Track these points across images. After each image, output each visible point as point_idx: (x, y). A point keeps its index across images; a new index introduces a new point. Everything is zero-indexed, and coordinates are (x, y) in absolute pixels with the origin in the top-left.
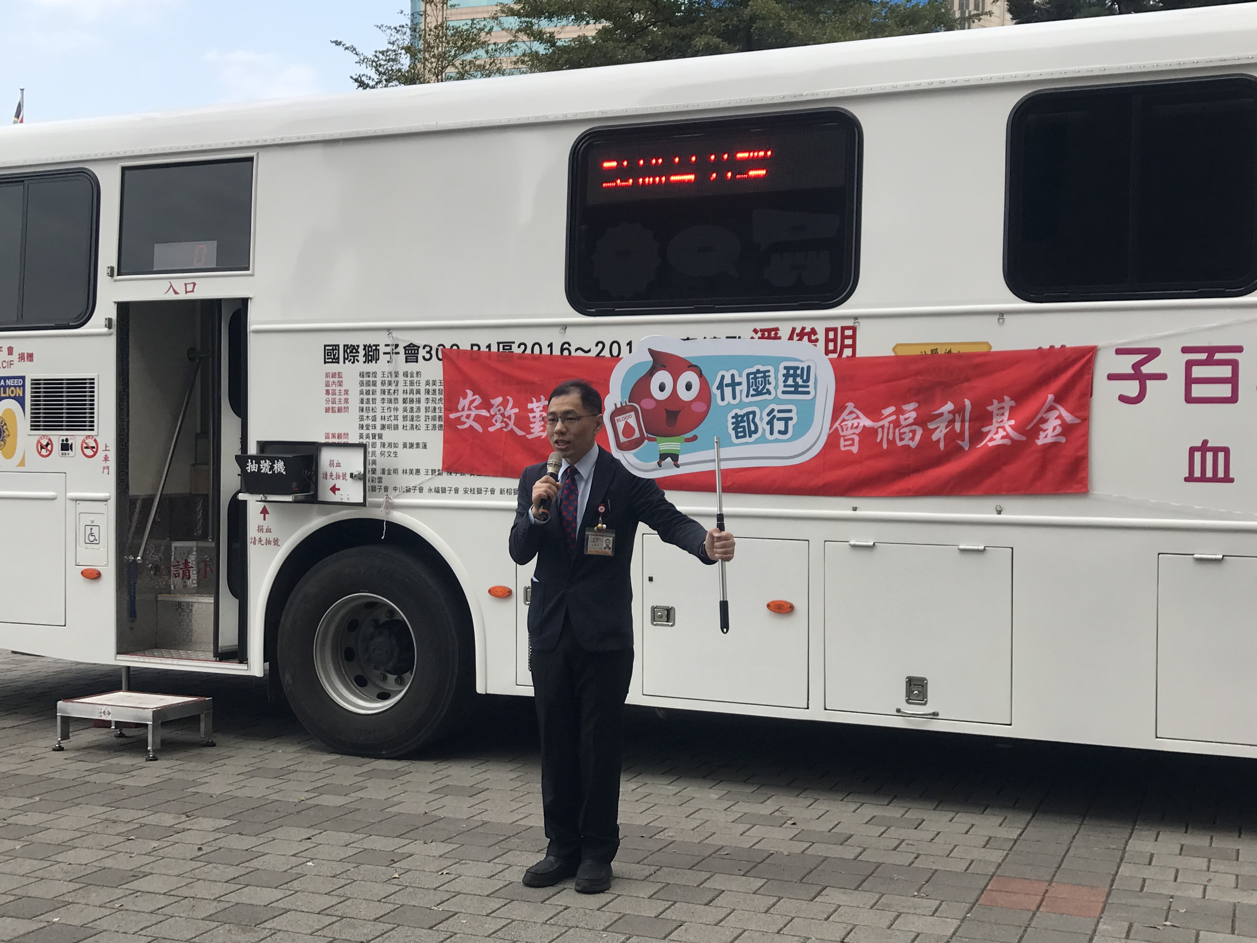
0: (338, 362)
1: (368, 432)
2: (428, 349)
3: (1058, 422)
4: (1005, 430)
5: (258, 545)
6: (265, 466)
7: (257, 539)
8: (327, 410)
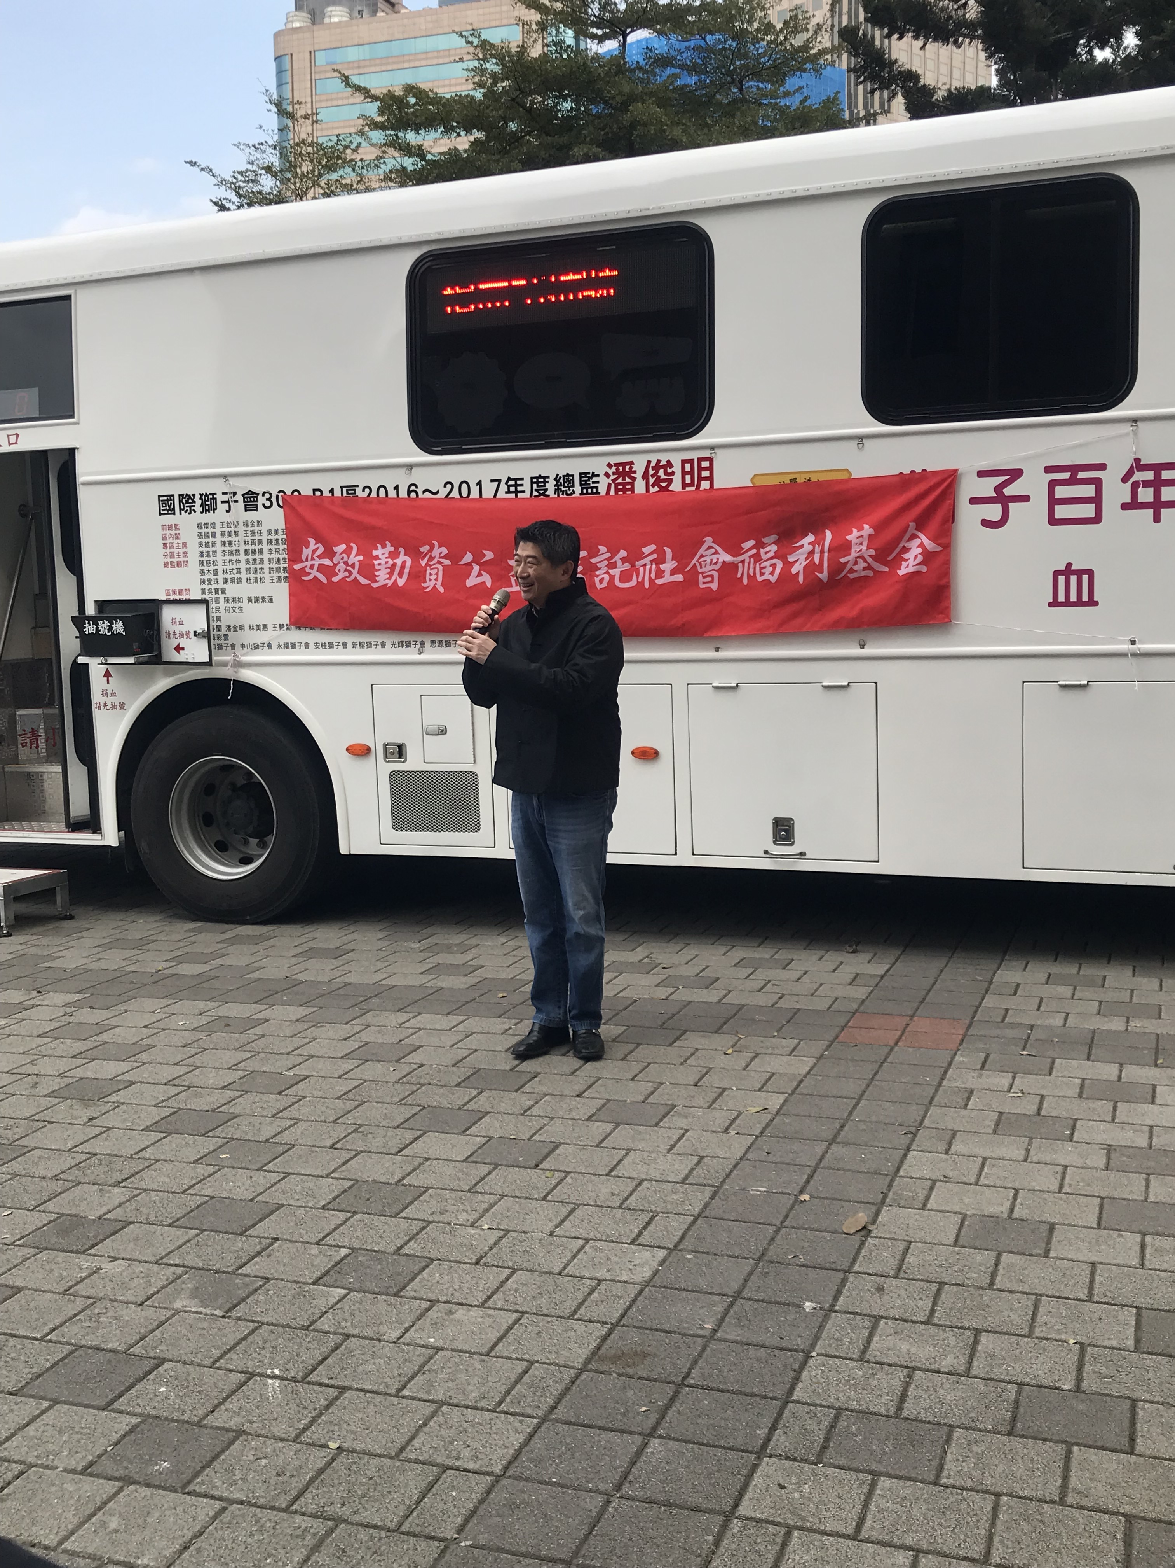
0: (174, 514)
1: (210, 586)
2: (267, 496)
3: (920, 550)
4: (865, 561)
5: (103, 710)
6: (103, 627)
7: (102, 704)
8: (166, 565)
